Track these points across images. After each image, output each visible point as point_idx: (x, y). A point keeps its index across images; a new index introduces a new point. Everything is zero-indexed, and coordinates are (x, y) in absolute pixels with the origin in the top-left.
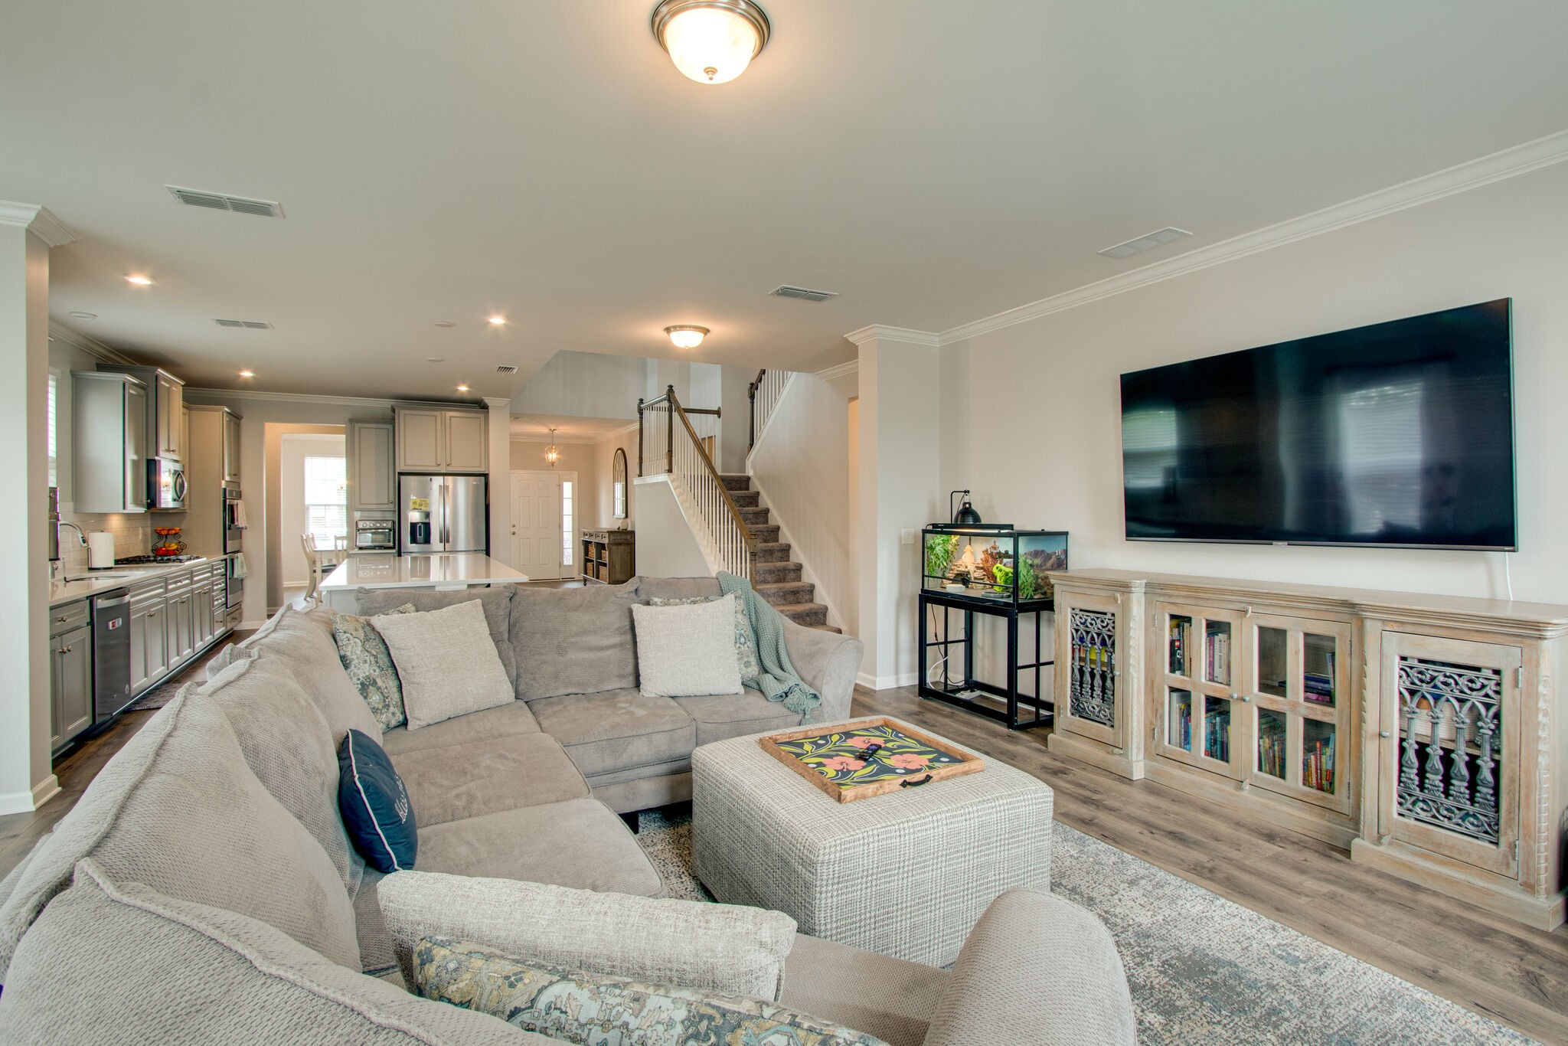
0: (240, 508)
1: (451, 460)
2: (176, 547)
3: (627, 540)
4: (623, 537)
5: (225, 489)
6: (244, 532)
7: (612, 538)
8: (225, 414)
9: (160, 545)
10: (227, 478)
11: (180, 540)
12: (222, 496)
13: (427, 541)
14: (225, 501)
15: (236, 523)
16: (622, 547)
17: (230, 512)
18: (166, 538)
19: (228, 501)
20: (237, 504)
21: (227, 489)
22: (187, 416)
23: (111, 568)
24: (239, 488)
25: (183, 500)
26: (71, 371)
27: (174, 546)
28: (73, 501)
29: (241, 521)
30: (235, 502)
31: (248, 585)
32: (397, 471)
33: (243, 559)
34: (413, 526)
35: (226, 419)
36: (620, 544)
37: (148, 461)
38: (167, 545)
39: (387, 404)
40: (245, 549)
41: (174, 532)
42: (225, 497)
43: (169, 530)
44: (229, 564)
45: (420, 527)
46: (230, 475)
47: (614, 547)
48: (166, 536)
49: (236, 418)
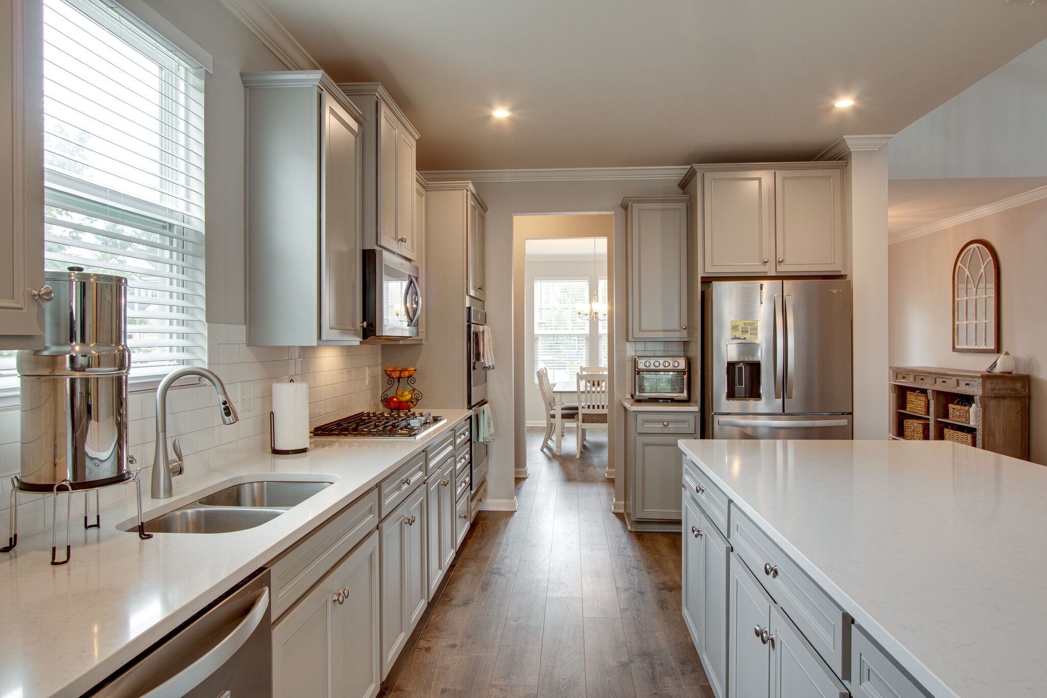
0: (487, 337)
1: (784, 254)
2: (410, 396)
3: (1015, 390)
4: (1010, 385)
5: (469, 309)
6: (489, 372)
7: (989, 386)
8: (469, 193)
9: (391, 393)
10: (472, 293)
11: (414, 386)
12: (466, 319)
13: (754, 394)
14: (469, 327)
15: (482, 361)
16: (1006, 402)
17: (474, 340)
18: (399, 382)
19: (473, 326)
20: (483, 332)
21: (472, 308)
22: (424, 198)
23: (304, 451)
24: (484, 310)
25: (416, 325)
26: (242, 75)
27: (407, 396)
28: (246, 324)
29: (488, 358)
30: (481, 328)
31: (494, 450)
32: (700, 274)
33: (490, 413)
34: (731, 366)
35: (471, 202)
36: (1004, 397)
37: (365, 252)
38: (399, 393)
39: (676, 173)
40: (489, 399)
41: (407, 373)
42: (469, 321)
43: (401, 371)
44: (473, 423)
45: (740, 369)
46: (474, 288)
47: (992, 403)
48: (399, 378)
49: (481, 205)
